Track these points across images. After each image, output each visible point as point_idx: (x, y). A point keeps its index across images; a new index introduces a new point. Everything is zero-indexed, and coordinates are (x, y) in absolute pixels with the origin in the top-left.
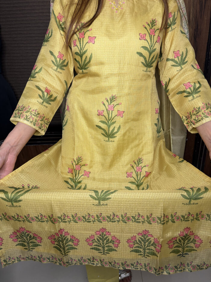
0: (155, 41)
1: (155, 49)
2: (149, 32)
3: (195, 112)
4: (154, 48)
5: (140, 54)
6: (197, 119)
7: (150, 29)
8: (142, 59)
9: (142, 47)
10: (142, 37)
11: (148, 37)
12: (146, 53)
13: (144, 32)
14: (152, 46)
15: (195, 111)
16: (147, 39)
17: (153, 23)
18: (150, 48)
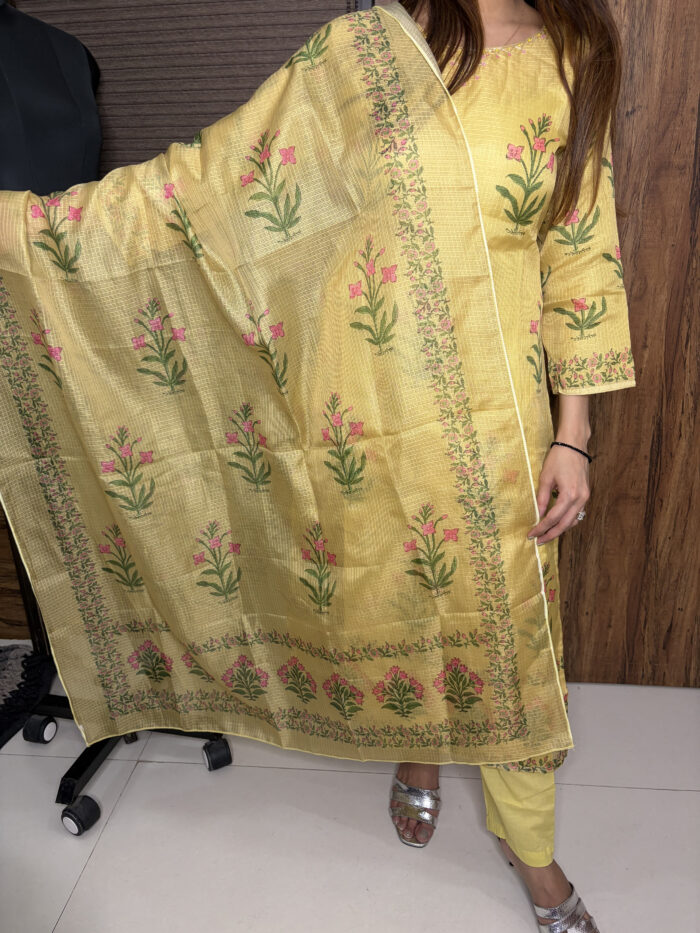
0: (542, 165)
1: (541, 184)
2: (533, 143)
3: (573, 366)
4: (539, 180)
5: (505, 193)
6: (573, 380)
7: (535, 137)
8: (507, 204)
9: (509, 175)
10: (514, 153)
11: (526, 156)
12: (517, 192)
13: (519, 140)
14: (532, 176)
15: (574, 363)
16: (523, 158)
17: (544, 123)
18: (529, 181)
